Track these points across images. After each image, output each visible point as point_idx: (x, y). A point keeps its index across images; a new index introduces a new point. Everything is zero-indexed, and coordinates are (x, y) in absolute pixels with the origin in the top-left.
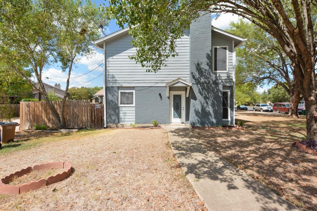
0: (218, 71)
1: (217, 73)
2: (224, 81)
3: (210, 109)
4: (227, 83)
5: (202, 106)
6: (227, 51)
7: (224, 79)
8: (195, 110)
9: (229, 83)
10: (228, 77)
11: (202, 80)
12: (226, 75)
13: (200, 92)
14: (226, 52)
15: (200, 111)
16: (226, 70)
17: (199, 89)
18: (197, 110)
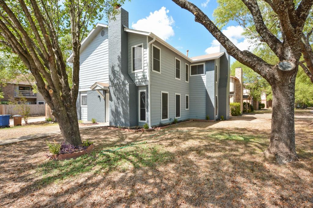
0: (135, 71)
1: (135, 73)
2: (140, 80)
3: (120, 110)
4: (142, 82)
5: (116, 106)
6: (143, 48)
7: (140, 79)
8: (111, 110)
9: (145, 83)
10: (144, 76)
11: (116, 82)
12: (141, 74)
13: (114, 94)
14: (141, 49)
15: (114, 111)
16: (141, 68)
17: (114, 91)
18: (112, 109)
